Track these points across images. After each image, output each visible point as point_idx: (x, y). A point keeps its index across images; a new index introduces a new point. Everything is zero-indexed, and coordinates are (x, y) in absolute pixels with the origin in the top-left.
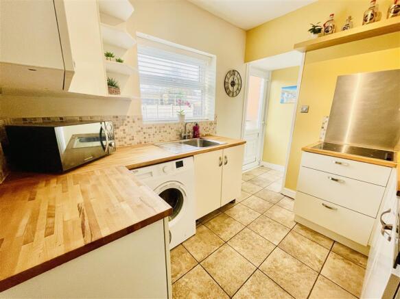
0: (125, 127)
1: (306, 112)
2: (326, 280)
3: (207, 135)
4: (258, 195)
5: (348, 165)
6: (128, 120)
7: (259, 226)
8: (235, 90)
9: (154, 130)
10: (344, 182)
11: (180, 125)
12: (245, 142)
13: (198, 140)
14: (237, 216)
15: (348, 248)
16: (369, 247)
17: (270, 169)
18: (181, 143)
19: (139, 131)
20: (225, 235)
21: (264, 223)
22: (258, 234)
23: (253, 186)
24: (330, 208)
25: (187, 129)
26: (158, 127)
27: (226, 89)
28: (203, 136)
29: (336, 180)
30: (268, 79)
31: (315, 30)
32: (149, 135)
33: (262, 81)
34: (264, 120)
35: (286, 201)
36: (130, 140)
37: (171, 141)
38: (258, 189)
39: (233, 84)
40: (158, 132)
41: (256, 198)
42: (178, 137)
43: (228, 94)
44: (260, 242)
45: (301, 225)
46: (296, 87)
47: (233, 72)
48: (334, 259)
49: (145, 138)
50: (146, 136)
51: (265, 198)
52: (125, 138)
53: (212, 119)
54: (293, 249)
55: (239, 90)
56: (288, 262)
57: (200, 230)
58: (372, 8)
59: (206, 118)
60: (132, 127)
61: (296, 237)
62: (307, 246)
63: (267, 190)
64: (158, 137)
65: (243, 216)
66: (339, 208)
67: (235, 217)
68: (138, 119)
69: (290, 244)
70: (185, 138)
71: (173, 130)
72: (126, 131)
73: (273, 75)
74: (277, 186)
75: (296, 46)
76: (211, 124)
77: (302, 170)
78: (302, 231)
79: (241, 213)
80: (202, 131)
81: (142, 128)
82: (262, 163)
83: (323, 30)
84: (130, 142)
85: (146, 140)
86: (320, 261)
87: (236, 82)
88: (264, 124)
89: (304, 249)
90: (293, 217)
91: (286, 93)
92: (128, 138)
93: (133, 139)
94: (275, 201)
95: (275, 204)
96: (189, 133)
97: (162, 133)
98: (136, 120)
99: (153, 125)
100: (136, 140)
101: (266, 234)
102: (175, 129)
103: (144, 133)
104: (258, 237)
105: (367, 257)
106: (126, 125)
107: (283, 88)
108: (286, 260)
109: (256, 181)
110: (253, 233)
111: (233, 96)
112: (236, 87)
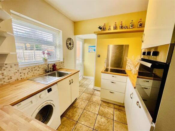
0: (3, 72)
1: (99, 57)
2: (116, 122)
3: (60, 69)
4: (85, 92)
5: (116, 77)
6: (6, 66)
7: (89, 107)
8: (71, 46)
9: (27, 70)
10: (115, 83)
11: (45, 66)
12: (79, 71)
13: (56, 72)
14: (79, 105)
15: (118, 105)
16: (124, 103)
17: (87, 79)
18: (46, 75)
19: (16, 73)
20: (76, 118)
21: (91, 105)
22: (90, 111)
23: (83, 88)
24: (112, 93)
25: (49, 67)
26: (30, 68)
27: (67, 46)
28: (58, 69)
29: (113, 82)
30: (83, 42)
31: (100, 28)
32: (24, 74)
33: (81, 43)
34: (83, 59)
35: (96, 92)
36: (8, 79)
37: (40, 75)
38: (85, 89)
39: (70, 44)
40: (31, 71)
41: (85, 94)
42: (44, 72)
43: (68, 49)
44: (91, 115)
45: (103, 101)
46: (95, 46)
47: (70, 39)
48: (116, 111)
49: (21, 76)
50: (22, 74)
51: (88, 93)
52: (4, 79)
53: (62, 60)
54: (103, 113)
55: (73, 47)
56: (103, 120)
57: (63, 120)
58: (116, 25)
59: (58, 60)
60: (10, 71)
61: (103, 107)
62: (107, 110)
63: (88, 89)
64: (31, 74)
65: (82, 104)
66: (114, 92)
67: (78, 107)
68: (15, 65)
69: (102, 111)
70: (48, 72)
71: (41, 69)
72: (5, 73)
73: (85, 41)
74: (92, 86)
75: (95, 33)
76: (62, 63)
77: (102, 80)
78: (104, 104)
79: (80, 103)
80: (57, 67)
81: (18, 70)
82: (84, 77)
83: (102, 28)
84: (9, 81)
85: (22, 77)
86: (112, 115)
87: (72, 43)
88: (83, 61)
89: (107, 112)
90: (100, 98)
91: (90, 49)
92: (7, 78)
93: (11, 78)
94: (92, 93)
95: (92, 94)
96: (50, 69)
97: (34, 71)
98: (13, 65)
99: (27, 68)
100: (14, 78)
101: (92, 110)
102: (42, 67)
103: (20, 73)
104: (90, 113)
105: (124, 107)
106: (4, 70)
107: (89, 46)
108: (102, 119)
109: (83, 86)
110: (88, 112)
111: (70, 49)
112: (71, 45)
